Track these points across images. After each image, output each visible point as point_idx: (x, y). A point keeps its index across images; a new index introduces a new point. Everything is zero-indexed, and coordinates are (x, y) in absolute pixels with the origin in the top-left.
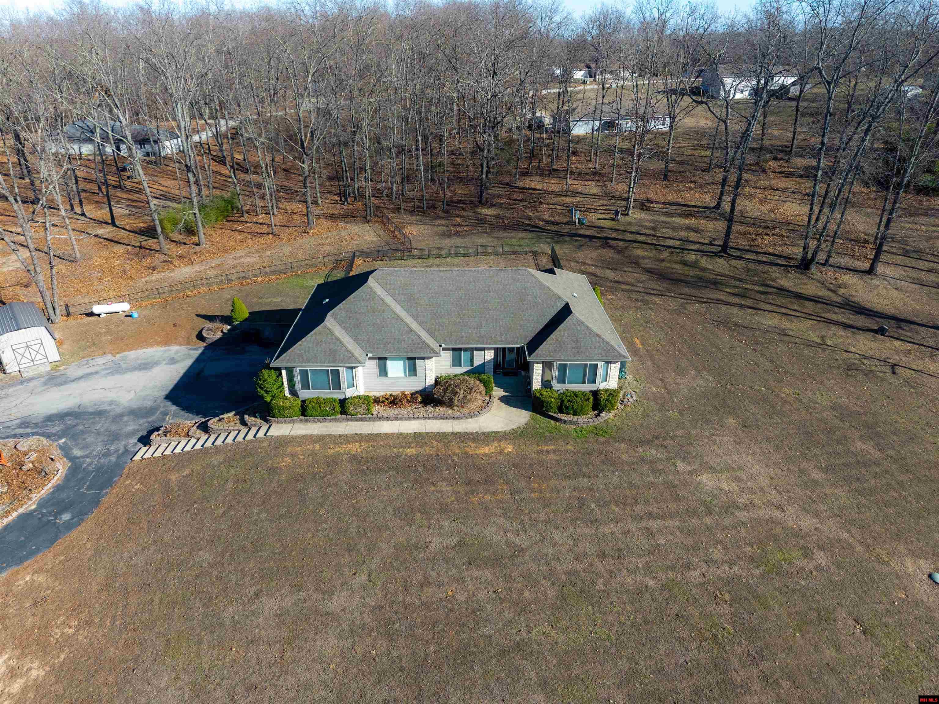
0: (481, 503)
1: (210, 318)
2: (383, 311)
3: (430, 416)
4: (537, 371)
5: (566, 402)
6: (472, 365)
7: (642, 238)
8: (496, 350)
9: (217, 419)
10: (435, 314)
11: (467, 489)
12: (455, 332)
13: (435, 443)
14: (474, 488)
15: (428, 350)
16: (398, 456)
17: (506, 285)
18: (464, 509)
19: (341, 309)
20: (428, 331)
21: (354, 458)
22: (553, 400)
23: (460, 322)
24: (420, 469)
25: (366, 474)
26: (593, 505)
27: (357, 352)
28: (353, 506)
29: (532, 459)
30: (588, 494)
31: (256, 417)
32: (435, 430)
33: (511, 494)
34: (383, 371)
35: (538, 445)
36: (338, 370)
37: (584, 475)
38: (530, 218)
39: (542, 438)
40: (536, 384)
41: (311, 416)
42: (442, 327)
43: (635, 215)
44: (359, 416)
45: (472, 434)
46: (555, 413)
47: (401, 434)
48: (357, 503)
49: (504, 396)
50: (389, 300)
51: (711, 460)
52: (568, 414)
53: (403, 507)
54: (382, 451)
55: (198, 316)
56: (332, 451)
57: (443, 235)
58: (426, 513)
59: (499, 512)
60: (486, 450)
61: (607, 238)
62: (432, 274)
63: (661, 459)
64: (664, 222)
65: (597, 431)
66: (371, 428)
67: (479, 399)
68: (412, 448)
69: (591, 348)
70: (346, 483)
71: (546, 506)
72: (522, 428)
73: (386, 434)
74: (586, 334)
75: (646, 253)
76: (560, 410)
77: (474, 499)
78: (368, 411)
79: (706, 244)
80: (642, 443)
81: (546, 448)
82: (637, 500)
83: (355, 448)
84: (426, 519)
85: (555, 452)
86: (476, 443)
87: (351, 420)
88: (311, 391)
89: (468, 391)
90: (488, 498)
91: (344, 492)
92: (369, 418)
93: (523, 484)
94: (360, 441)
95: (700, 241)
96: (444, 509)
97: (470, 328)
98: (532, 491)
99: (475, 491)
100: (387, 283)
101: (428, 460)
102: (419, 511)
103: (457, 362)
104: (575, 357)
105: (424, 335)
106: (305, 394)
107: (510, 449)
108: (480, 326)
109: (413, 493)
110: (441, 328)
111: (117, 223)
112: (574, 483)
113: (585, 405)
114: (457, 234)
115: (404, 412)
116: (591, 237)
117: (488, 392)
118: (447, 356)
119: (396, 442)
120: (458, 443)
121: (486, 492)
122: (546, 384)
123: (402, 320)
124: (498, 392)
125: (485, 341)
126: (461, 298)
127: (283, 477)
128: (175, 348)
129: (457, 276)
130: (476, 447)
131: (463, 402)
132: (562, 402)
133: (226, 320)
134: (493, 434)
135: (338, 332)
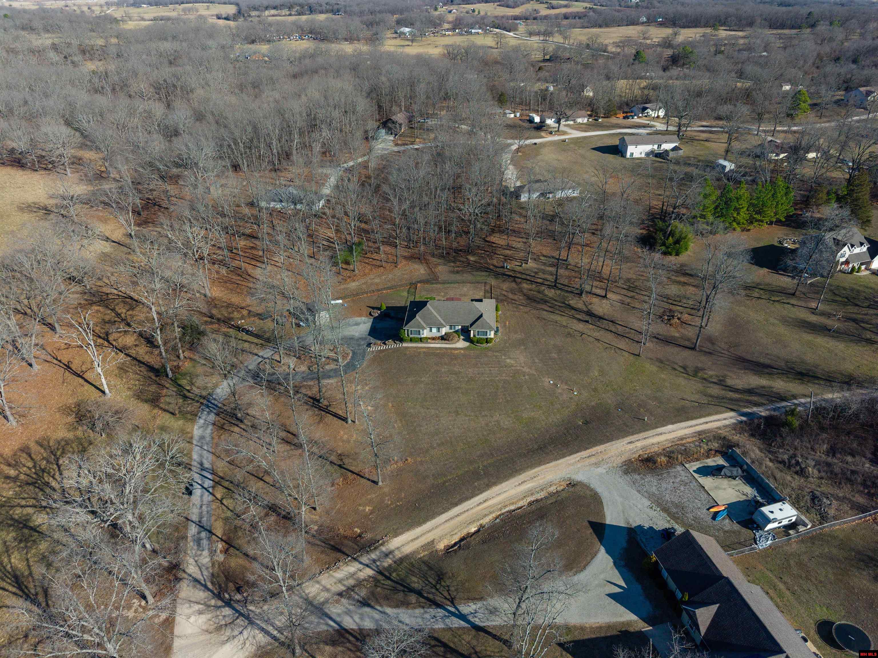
0: (454, 363)
1: (373, 308)
2: (431, 314)
3: (443, 343)
4: (472, 332)
6: (455, 330)
7: (528, 278)
8: (461, 326)
9: (387, 341)
10: (445, 316)
11: (451, 360)
12: (451, 320)
13: (444, 350)
14: (453, 360)
15: (443, 325)
16: (435, 352)
17: (466, 307)
18: (450, 364)
19: (420, 313)
20: (444, 320)
21: (424, 352)
22: (475, 340)
23: (453, 318)
24: (440, 355)
25: (427, 356)
26: (479, 364)
27: (425, 326)
28: (425, 362)
29: (468, 355)
30: (479, 362)
31: (399, 341)
32: (444, 347)
33: (461, 361)
34: (431, 331)
36: (420, 330)
37: (479, 358)
38: (487, 263)
39: (471, 350)
40: (472, 336)
41: (413, 342)
42: (448, 319)
43: (531, 264)
44: (425, 342)
45: (454, 348)
46: (476, 343)
47: (436, 347)
50: (433, 311)
51: (511, 356)
52: (479, 344)
53: (436, 363)
54: (431, 351)
55: (368, 307)
56: (418, 350)
57: (453, 272)
59: (458, 365)
60: (457, 352)
61: (515, 277)
63: (499, 356)
65: (486, 348)
66: (428, 345)
67: (456, 339)
68: (438, 351)
69: (487, 327)
70: (423, 358)
71: (468, 364)
72: (467, 347)
73: (432, 347)
74: (486, 322)
75: (527, 286)
77: (452, 362)
78: (427, 341)
80: (496, 351)
81: (472, 352)
82: (490, 364)
83: (424, 350)
84: (441, 365)
85: (474, 353)
86: (455, 350)
87: (423, 343)
88: (413, 335)
89: (454, 337)
90: (456, 362)
92: (428, 343)
94: (426, 348)
96: (445, 364)
97: (455, 320)
98: (466, 361)
100: (432, 305)
101: (442, 354)
103: (451, 329)
104: (482, 328)
105: (442, 321)
106: (411, 336)
107: (463, 352)
108: (457, 319)
109: (439, 361)
113: (483, 342)
114: (458, 272)
115: (436, 342)
116: (510, 276)
117: (459, 337)
118: (448, 327)
119: (434, 349)
120: (450, 350)
122: (474, 336)
123: (436, 317)
124: (462, 337)
125: (459, 323)
126: (453, 310)
127: (407, 356)
128: (363, 318)
129: (452, 303)
131: (452, 340)
132: (478, 340)
133: (379, 309)
134: (459, 348)
135: (420, 320)
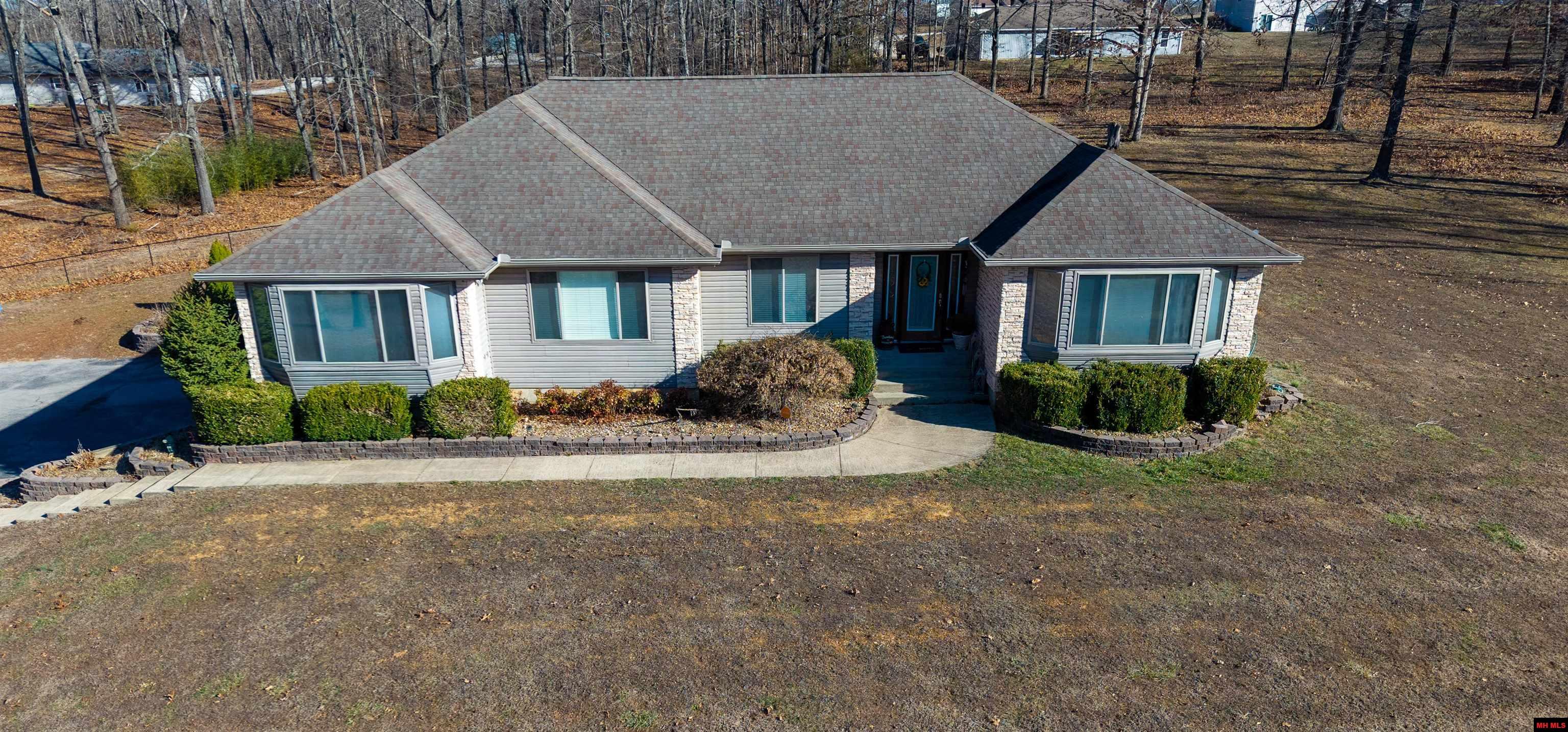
0: (861, 656)
2: (553, 158)
3: (688, 439)
4: (1012, 307)
5: (1106, 389)
6: (811, 315)
7: (1178, 168)
8: (882, 259)
9: (58, 463)
10: (702, 173)
11: (811, 615)
12: (761, 213)
13: (702, 502)
14: (833, 611)
15: (681, 247)
16: (573, 533)
17: (904, 109)
18: (800, 674)
19: (431, 155)
20: (681, 213)
21: (431, 539)
23: (774, 191)
24: (648, 563)
25: (460, 578)
26: (1279, 661)
27: (465, 245)
28: (394, 671)
29: (1022, 535)
30: (1249, 627)
31: (163, 449)
32: (701, 475)
33: (971, 627)
35: (1036, 502)
36: (403, 292)
37: (1217, 574)
39: (1043, 486)
40: (1007, 354)
41: (322, 439)
42: (724, 202)
43: (1150, 140)
44: (468, 439)
45: (817, 480)
46: (1072, 425)
47: (594, 483)
48: (409, 658)
49: (908, 401)
52: (1113, 429)
53: (578, 668)
54: (527, 522)
55: (139, 305)
56: (365, 521)
58: (659, 686)
59: (930, 682)
60: (868, 515)
62: (696, 87)
63: (1457, 531)
64: (1218, 148)
66: (503, 468)
68: (628, 512)
69: (1174, 231)
70: (386, 603)
71: (1107, 665)
72: (972, 464)
73: (545, 483)
74: (1154, 199)
75: (1197, 185)
76: (1089, 417)
77: (836, 644)
78: (497, 426)
79: (1330, 171)
80: (1374, 492)
81: (1062, 508)
82: (1432, 646)
83: (440, 514)
84: (660, 708)
85: (1095, 516)
86: (832, 499)
87: (445, 453)
88: (325, 365)
89: (804, 364)
90: (886, 639)
91: (374, 628)
92: (501, 446)
93: (1010, 599)
94: (459, 500)
95: (1312, 167)
96: (727, 674)
97: (805, 204)
98: (1045, 617)
99: (836, 620)
100: (569, 108)
101: (674, 541)
102: (635, 679)
103: (766, 305)
104: (1129, 253)
105: (670, 216)
106: (305, 375)
107: (944, 511)
108: (833, 198)
109: (616, 628)
110: (719, 205)
111: (46, 190)
112: (1186, 596)
113: (1166, 396)
115: (609, 433)
117: (861, 389)
118: (737, 282)
119: (574, 499)
120: (774, 500)
121: (880, 622)
122: (1040, 350)
123: (602, 176)
124: (890, 388)
125: (851, 234)
126: (777, 137)
127: (183, 592)
129: (767, 90)
130: (834, 509)
131: (787, 398)
132: (1095, 388)
134: (884, 480)
